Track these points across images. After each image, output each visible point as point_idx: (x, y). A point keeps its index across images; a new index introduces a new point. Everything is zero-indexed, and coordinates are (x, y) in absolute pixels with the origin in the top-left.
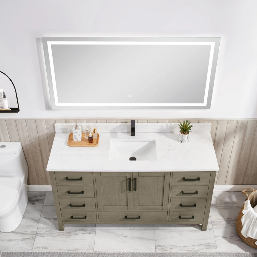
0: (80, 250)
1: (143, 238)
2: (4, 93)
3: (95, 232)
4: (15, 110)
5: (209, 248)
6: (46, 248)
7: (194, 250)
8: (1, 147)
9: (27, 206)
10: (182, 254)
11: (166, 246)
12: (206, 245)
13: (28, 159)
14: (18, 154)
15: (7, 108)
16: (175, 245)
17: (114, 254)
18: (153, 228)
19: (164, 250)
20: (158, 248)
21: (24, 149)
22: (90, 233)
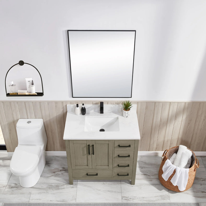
0: (66, 201)
1: (112, 191)
2: (32, 81)
3: (76, 187)
4: (40, 94)
5: (164, 199)
6: (40, 200)
7: (153, 200)
8: (27, 122)
9: (44, 167)
10: (142, 204)
11: (129, 197)
12: (161, 196)
13: (47, 132)
14: (40, 128)
15: (34, 92)
16: (137, 196)
17: (90, 204)
18: (120, 183)
19: (128, 200)
20: (123, 199)
21: (45, 124)
22: (73, 187)
